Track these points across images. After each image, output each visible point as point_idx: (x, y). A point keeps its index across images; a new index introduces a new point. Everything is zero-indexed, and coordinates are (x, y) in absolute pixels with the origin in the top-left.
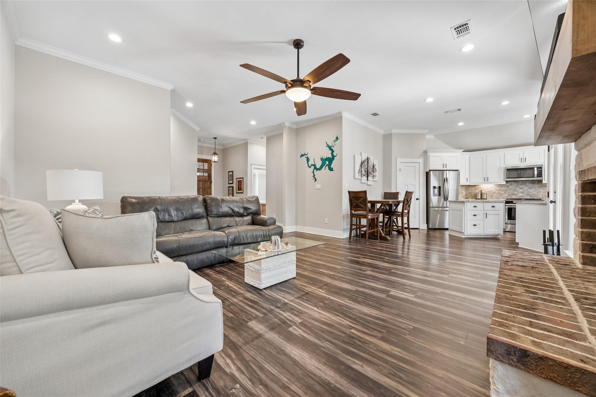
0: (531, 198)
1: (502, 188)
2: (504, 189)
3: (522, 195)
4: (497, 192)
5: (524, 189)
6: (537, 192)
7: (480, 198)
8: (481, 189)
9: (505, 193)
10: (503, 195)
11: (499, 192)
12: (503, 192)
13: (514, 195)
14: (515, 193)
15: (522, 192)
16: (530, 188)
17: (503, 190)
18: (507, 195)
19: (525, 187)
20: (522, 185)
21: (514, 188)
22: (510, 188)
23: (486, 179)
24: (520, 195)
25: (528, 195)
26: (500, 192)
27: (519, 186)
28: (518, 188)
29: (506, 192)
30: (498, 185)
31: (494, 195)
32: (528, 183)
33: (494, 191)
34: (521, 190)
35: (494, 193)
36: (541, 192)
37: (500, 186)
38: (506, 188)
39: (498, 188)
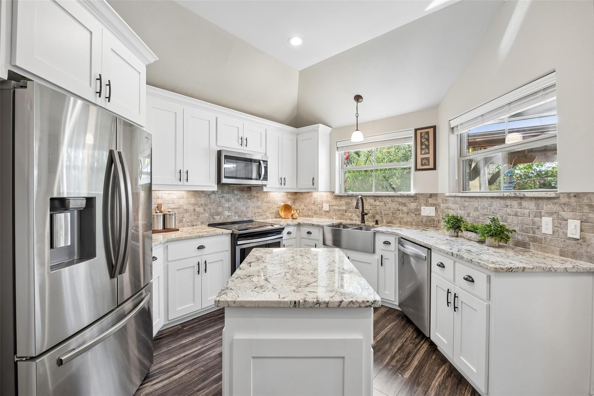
0: (241, 219)
1: (199, 199)
2: (202, 201)
3: (230, 214)
4: (191, 208)
5: (231, 201)
6: (246, 208)
7: (161, 227)
8: (160, 201)
9: (205, 210)
10: (201, 216)
11: (194, 210)
12: (201, 210)
13: (218, 214)
14: (220, 209)
15: (229, 209)
16: (238, 200)
17: (202, 205)
18: (207, 215)
19: (233, 197)
20: (229, 193)
21: (218, 199)
22: (212, 200)
23: (184, 176)
24: (227, 213)
25: (236, 213)
26: (197, 209)
27: (225, 195)
28: (223, 201)
29: (207, 208)
30: (193, 191)
31: (185, 216)
32: (236, 189)
33: (185, 207)
34: (227, 205)
35: (186, 211)
36: (251, 208)
37: (197, 194)
38: (206, 198)
39: (193, 201)
